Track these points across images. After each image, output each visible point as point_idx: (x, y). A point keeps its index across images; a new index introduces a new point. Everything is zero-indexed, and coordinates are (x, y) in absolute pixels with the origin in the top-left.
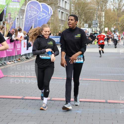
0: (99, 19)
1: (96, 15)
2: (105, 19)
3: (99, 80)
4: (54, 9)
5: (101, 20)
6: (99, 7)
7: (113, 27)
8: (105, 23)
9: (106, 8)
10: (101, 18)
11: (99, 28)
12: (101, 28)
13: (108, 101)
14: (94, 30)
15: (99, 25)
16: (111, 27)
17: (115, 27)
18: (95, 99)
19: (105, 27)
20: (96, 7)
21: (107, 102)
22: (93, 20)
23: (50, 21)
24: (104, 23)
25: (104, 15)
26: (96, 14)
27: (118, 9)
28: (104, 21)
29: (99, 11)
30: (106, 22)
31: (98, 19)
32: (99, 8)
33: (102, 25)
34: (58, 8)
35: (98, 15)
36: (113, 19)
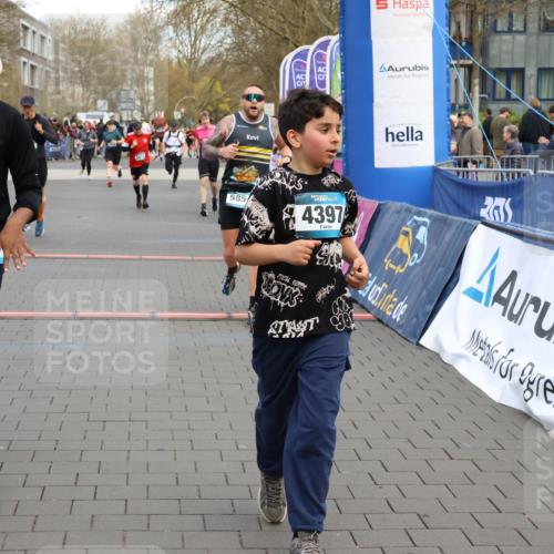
0: (138, 85)
1: (129, 77)
2: (155, 86)
3: (137, 257)
5: (144, 89)
6: (137, 53)
7: (179, 110)
8: (156, 98)
9: (157, 56)
10: (146, 84)
11: (140, 113)
12: (145, 111)
14: (125, 118)
15: (138, 103)
16: (173, 109)
17: (183, 110)
19: (156, 109)
20: (129, 53)
22: (122, 90)
24: (152, 97)
25: (151, 75)
28: (155, 94)
29: (138, 64)
30: (159, 95)
31: (136, 88)
32: (139, 55)
33: (147, 105)
34: (21, 55)
35: (135, 75)
36: (178, 87)
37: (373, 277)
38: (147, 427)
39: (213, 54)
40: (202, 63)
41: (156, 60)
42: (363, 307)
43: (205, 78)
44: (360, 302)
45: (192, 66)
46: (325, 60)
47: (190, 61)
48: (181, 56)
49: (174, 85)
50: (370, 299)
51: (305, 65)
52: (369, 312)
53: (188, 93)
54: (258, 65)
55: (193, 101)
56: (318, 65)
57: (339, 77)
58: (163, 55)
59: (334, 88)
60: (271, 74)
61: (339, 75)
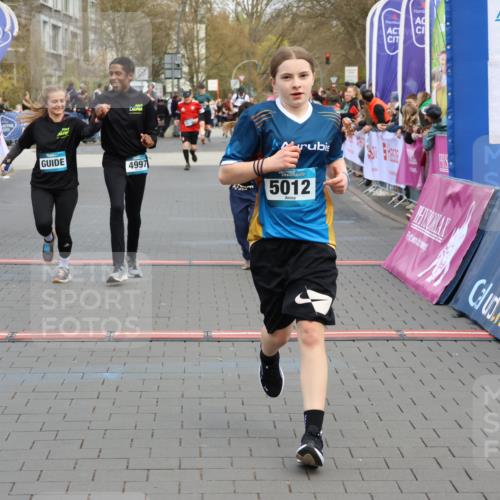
0: (185, 48)
1: (174, 37)
2: (207, 48)
4: (24, 16)
5: (193, 53)
6: (185, 7)
7: (237, 77)
8: (207, 64)
9: (210, 10)
10: (195, 46)
11: (188, 83)
12: (195, 80)
13: (215, 334)
14: (169, 90)
15: (186, 69)
16: (230, 77)
17: (242, 78)
18: (167, 328)
19: (209, 77)
20: (175, 6)
21: (209, 339)
22: (165, 53)
23: (12, 60)
24: (204, 62)
25: (202, 34)
26: (178, 33)
27: (252, 14)
28: (206, 58)
29: (186, 21)
30: (211, 59)
31: (183, 51)
32: (187, 10)
33: (197, 72)
35: (182, 35)
36: (235, 48)
37: (488, 283)
38: (201, 475)
39: (280, 6)
40: (266, 18)
41: (209, 15)
42: (475, 323)
43: (270, 36)
44: (472, 317)
45: (254, 21)
46: (423, 9)
47: (250, 15)
48: (239, 9)
49: (230, 46)
50: (484, 312)
51: (398, 16)
52: (483, 329)
53: (248, 56)
54: (338, 18)
55: (255, 65)
56: (415, 16)
57: (443, 29)
58: (217, 9)
59: (436, 43)
60: (354, 29)
61: (442, 27)
